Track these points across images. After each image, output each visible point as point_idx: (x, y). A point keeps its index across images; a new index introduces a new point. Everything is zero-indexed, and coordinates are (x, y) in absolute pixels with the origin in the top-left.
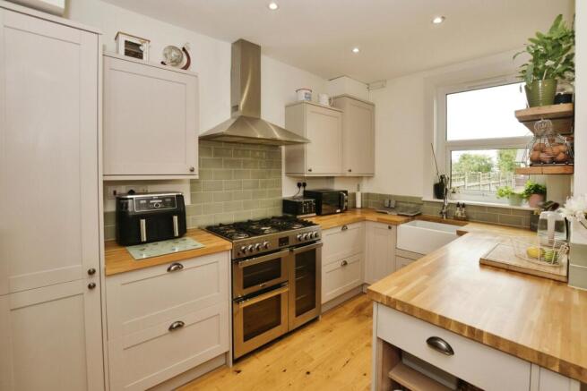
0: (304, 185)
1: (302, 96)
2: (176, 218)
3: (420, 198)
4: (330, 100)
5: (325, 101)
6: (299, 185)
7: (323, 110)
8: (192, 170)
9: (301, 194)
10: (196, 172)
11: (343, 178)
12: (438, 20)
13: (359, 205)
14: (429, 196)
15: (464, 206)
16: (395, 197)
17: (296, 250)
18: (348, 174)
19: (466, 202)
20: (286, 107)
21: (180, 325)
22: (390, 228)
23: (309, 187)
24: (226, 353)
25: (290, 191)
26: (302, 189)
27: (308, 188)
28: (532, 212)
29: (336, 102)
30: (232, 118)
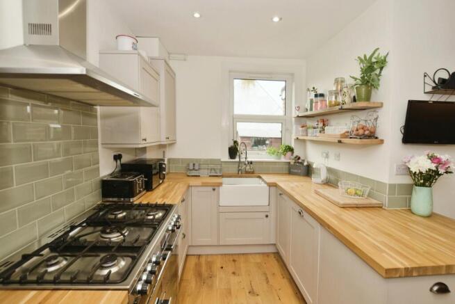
0: (120, 157)
3: (220, 160)
6: (114, 158)
9: (118, 169)
12: (276, 19)
14: (225, 157)
15: (251, 163)
16: (197, 160)
18: (166, 142)
19: (253, 160)
22: (214, 190)
23: (125, 159)
27: (123, 161)
28: (289, 163)
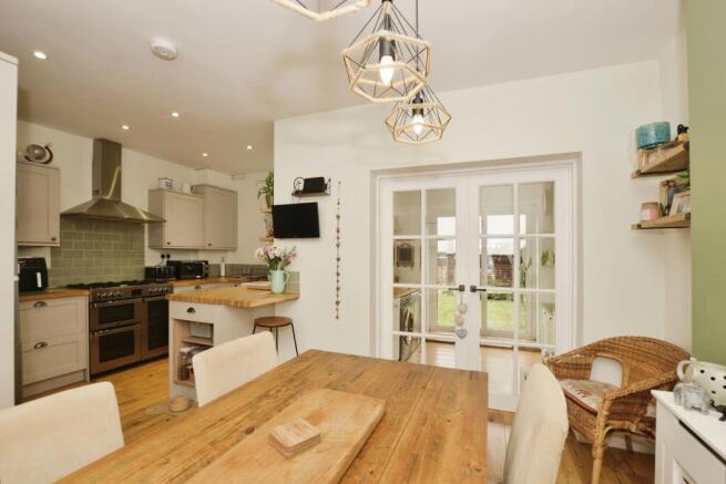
0: (168, 256)
1: (163, 185)
2: (39, 275)
4: (192, 189)
5: (187, 189)
6: (163, 256)
7: (187, 197)
8: (54, 239)
9: (164, 264)
10: (58, 240)
11: (204, 250)
13: (223, 274)
17: (147, 300)
18: (207, 247)
20: (150, 191)
21: (43, 345)
23: (173, 258)
24: (84, 370)
25: (153, 260)
26: (166, 260)
27: (171, 259)
29: (197, 190)
30: (94, 199)
